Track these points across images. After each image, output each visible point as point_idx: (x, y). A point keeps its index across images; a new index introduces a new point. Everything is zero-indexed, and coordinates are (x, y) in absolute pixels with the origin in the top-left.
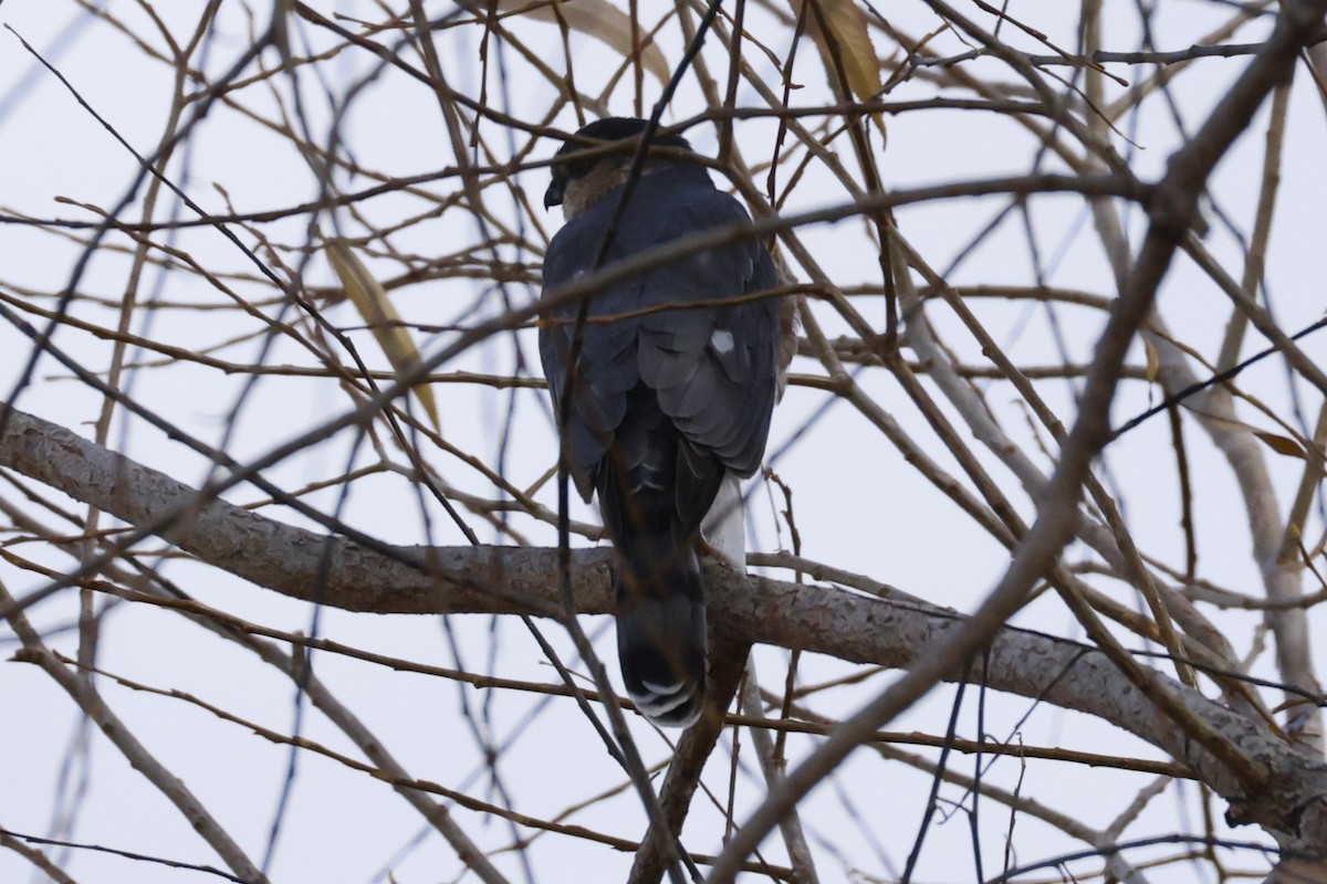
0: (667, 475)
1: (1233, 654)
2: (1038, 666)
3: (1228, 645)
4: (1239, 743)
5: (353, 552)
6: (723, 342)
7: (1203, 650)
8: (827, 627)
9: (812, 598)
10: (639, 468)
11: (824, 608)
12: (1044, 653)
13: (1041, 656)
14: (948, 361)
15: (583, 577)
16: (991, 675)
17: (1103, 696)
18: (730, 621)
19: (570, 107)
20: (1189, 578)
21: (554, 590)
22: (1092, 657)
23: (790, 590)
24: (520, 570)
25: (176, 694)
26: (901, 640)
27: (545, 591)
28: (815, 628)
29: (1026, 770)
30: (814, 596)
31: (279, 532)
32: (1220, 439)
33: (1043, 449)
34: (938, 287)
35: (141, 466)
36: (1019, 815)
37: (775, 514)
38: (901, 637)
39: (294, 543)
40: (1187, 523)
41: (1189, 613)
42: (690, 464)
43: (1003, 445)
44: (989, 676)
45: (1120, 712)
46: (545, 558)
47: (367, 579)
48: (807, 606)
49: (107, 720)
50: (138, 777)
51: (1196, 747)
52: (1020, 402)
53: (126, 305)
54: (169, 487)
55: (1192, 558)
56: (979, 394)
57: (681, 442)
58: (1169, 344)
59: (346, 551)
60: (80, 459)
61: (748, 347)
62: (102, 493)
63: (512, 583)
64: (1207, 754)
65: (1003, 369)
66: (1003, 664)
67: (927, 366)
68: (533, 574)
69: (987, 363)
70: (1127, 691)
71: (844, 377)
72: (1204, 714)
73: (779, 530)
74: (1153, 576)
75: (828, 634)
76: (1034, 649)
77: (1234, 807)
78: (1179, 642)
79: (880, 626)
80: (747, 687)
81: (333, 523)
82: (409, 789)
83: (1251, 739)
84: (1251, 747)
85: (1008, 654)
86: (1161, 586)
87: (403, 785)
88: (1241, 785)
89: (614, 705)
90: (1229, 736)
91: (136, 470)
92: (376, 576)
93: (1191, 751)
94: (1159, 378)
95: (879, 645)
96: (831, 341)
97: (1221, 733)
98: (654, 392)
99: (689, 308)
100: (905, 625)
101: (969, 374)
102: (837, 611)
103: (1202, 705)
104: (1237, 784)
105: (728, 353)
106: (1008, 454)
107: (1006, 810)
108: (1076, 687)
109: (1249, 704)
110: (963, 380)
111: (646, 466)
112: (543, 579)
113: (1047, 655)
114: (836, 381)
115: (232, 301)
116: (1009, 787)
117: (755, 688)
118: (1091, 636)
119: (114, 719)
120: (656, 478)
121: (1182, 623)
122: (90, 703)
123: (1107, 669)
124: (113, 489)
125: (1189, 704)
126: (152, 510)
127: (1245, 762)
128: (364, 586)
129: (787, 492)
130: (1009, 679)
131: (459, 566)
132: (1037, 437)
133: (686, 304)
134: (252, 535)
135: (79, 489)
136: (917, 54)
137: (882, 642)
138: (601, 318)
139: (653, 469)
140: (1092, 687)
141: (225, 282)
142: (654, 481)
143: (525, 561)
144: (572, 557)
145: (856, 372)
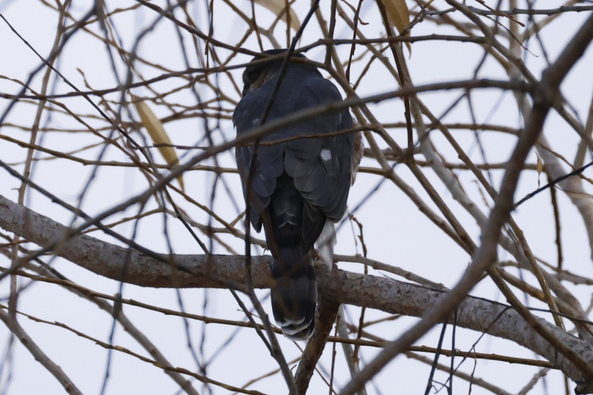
0: (299, 218)
1: (581, 308)
2: (482, 315)
3: (579, 303)
4: (582, 354)
5: (143, 257)
6: (326, 155)
7: (566, 305)
8: (378, 296)
9: (370, 282)
10: (284, 214)
11: (376, 286)
12: (485, 309)
13: (483, 311)
14: (440, 160)
15: (257, 270)
16: (459, 320)
17: (514, 330)
18: (329, 292)
19: (254, 33)
20: (559, 269)
21: (242, 276)
22: (509, 312)
23: (359, 277)
24: (225, 266)
25: (57, 324)
26: (414, 302)
27: (237, 277)
28: (371, 296)
29: (477, 364)
30: (371, 280)
31: (106, 247)
32: (575, 201)
33: (487, 204)
34: (436, 124)
35: (38, 214)
36: (474, 386)
37: (355, 237)
38: (414, 301)
39: (113, 252)
40: (558, 242)
41: (559, 287)
42: (309, 214)
43: (468, 202)
44: (457, 320)
45: (523, 338)
46: (239, 261)
47: (150, 271)
48: (368, 285)
49: (23, 337)
50: (39, 365)
51: (560, 356)
52: (476, 181)
53: (34, 129)
54: (52, 225)
55: (560, 259)
56: (456, 177)
57: (305, 203)
58: (550, 153)
59: (140, 257)
60: (7, 210)
61: (338, 158)
62: (18, 227)
63: (222, 273)
64: (566, 359)
65: (467, 164)
66: (465, 314)
67: (430, 163)
68: (232, 269)
69: (460, 162)
70: (526, 328)
71: (388, 169)
72: (565, 339)
73: (356, 244)
74: (541, 268)
75: (378, 299)
76: (480, 307)
77: (579, 386)
78: (553, 301)
79: (404, 295)
80: (339, 323)
81: (131, 243)
82: (172, 371)
83: (588, 352)
84: (587, 356)
85: (468, 309)
86: (545, 274)
87: (169, 370)
88: (582, 375)
89: (272, 331)
90: (577, 351)
91: (35, 216)
92: (154, 269)
93: (558, 359)
94: (545, 169)
95: (403, 304)
96: (382, 151)
97: (573, 349)
98: (292, 179)
99: (310, 138)
100: (416, 295)
101: (451, 167)
102: (382, 287)
103: (564, 336)
104: (581, 375)
105: (328, 161)
106: (470, 207)
107: (468, 383)
108: (501, 326)
109: (588, 333)
110: (448, 170)
111: (288, 214)
112: (237, 271)
113: (487, 310)
114: (384, 171)
115: (86, 128)
116: (469, 372)
117: (344, 323)
118: (508, 301)
119: (27, 336)
120: (293, 219)
121: (556, 292)
122: (15, 328)
123: (516, 317)
124: (24, 225)
125: (557, 334)
126: (43, 236)
127: (585, 364)
128: (148, 274)
129: (360, 226)
130: (468, 322)
131: (195, 264)
132: (484, 199)
133: (309, 136)
134: (92, 249)
135: (7, 225)
136: (426, 9)
137: (405, 303)
138: (267, 143)
139: (292, 215)
140: (509, 326)
141: (83, 119)
142: (292, 222)
143: (229, 262)
144: (252, 260)
145: (394, 166)
